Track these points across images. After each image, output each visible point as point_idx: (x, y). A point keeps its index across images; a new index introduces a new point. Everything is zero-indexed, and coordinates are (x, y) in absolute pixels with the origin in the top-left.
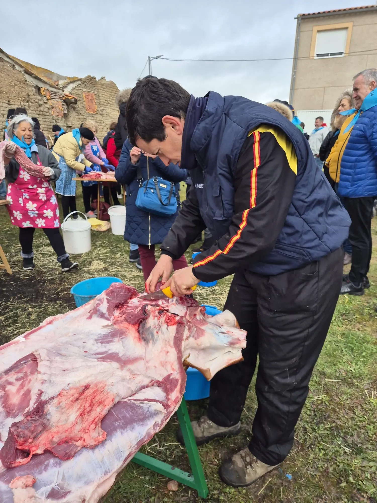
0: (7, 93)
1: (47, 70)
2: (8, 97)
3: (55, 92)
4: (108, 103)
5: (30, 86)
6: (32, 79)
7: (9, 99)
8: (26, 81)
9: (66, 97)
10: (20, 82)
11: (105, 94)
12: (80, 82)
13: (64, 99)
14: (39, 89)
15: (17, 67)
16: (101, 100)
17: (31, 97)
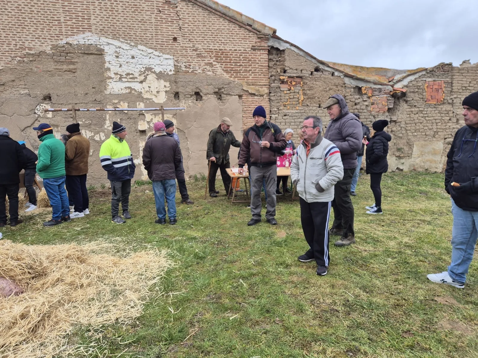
0: (319, 98)
1: (382, 68)
2: (319, 101)
3: (379, 89)
4: (467, 89)
5: (349, 88)
6: (352, 81)
7: (320, 103)
8: (345, 84)
9: (394, 91)
10: (337, 86)
11: (463, 79)
12: (424, 73)
13: (391, 93)
14: (359, 89)
15: (336, 74)
16: (453, 88)
17: (347, 98)
